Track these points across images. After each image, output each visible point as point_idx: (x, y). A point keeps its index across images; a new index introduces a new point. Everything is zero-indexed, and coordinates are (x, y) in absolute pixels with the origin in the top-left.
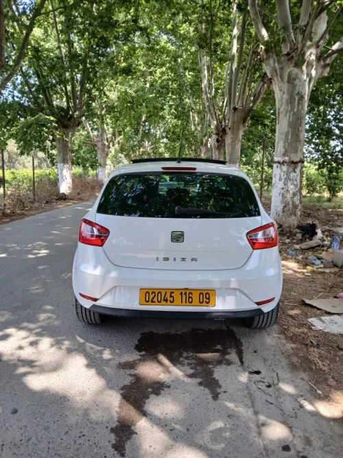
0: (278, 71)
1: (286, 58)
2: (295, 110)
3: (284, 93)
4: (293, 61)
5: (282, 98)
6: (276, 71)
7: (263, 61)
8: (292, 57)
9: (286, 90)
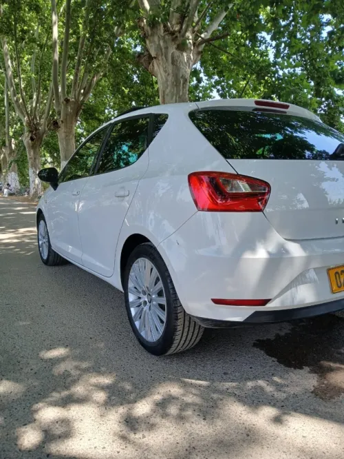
0: (163, 50)
1: (170, 37)
2: (181, 94)
3: (169, 74)
4: (177, 42)
5: (167, 80)
6: (161, 49)
7: (147, 38)
8: (177, 37)
9: (171, 71)
